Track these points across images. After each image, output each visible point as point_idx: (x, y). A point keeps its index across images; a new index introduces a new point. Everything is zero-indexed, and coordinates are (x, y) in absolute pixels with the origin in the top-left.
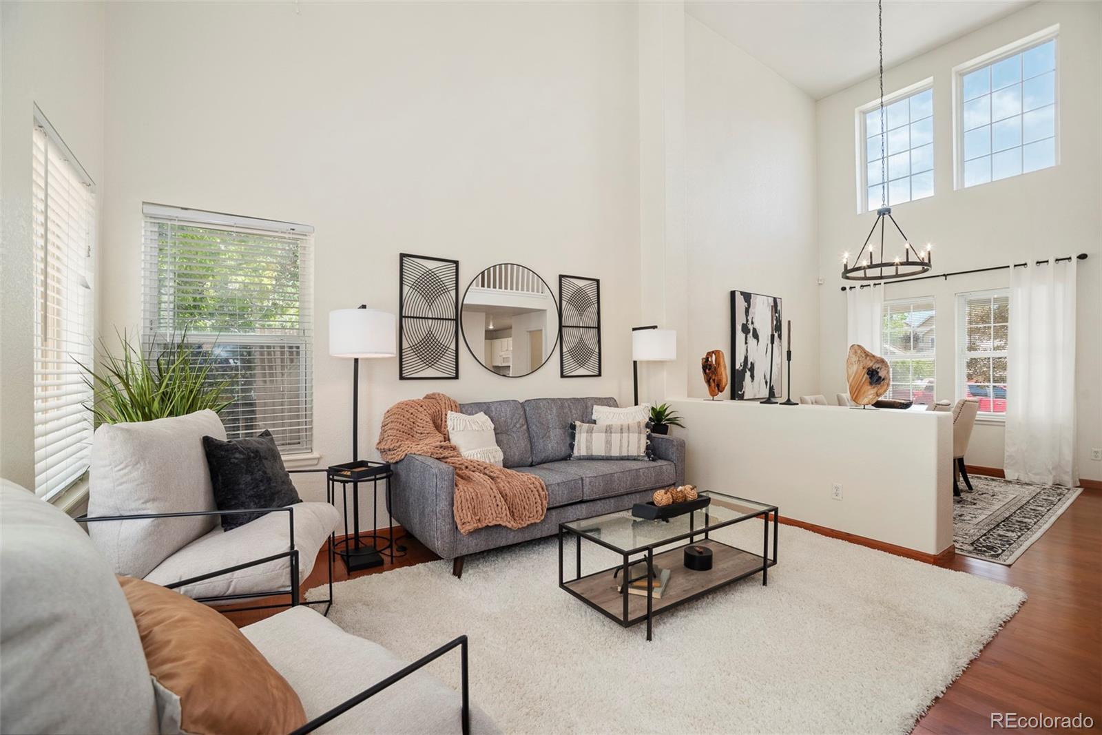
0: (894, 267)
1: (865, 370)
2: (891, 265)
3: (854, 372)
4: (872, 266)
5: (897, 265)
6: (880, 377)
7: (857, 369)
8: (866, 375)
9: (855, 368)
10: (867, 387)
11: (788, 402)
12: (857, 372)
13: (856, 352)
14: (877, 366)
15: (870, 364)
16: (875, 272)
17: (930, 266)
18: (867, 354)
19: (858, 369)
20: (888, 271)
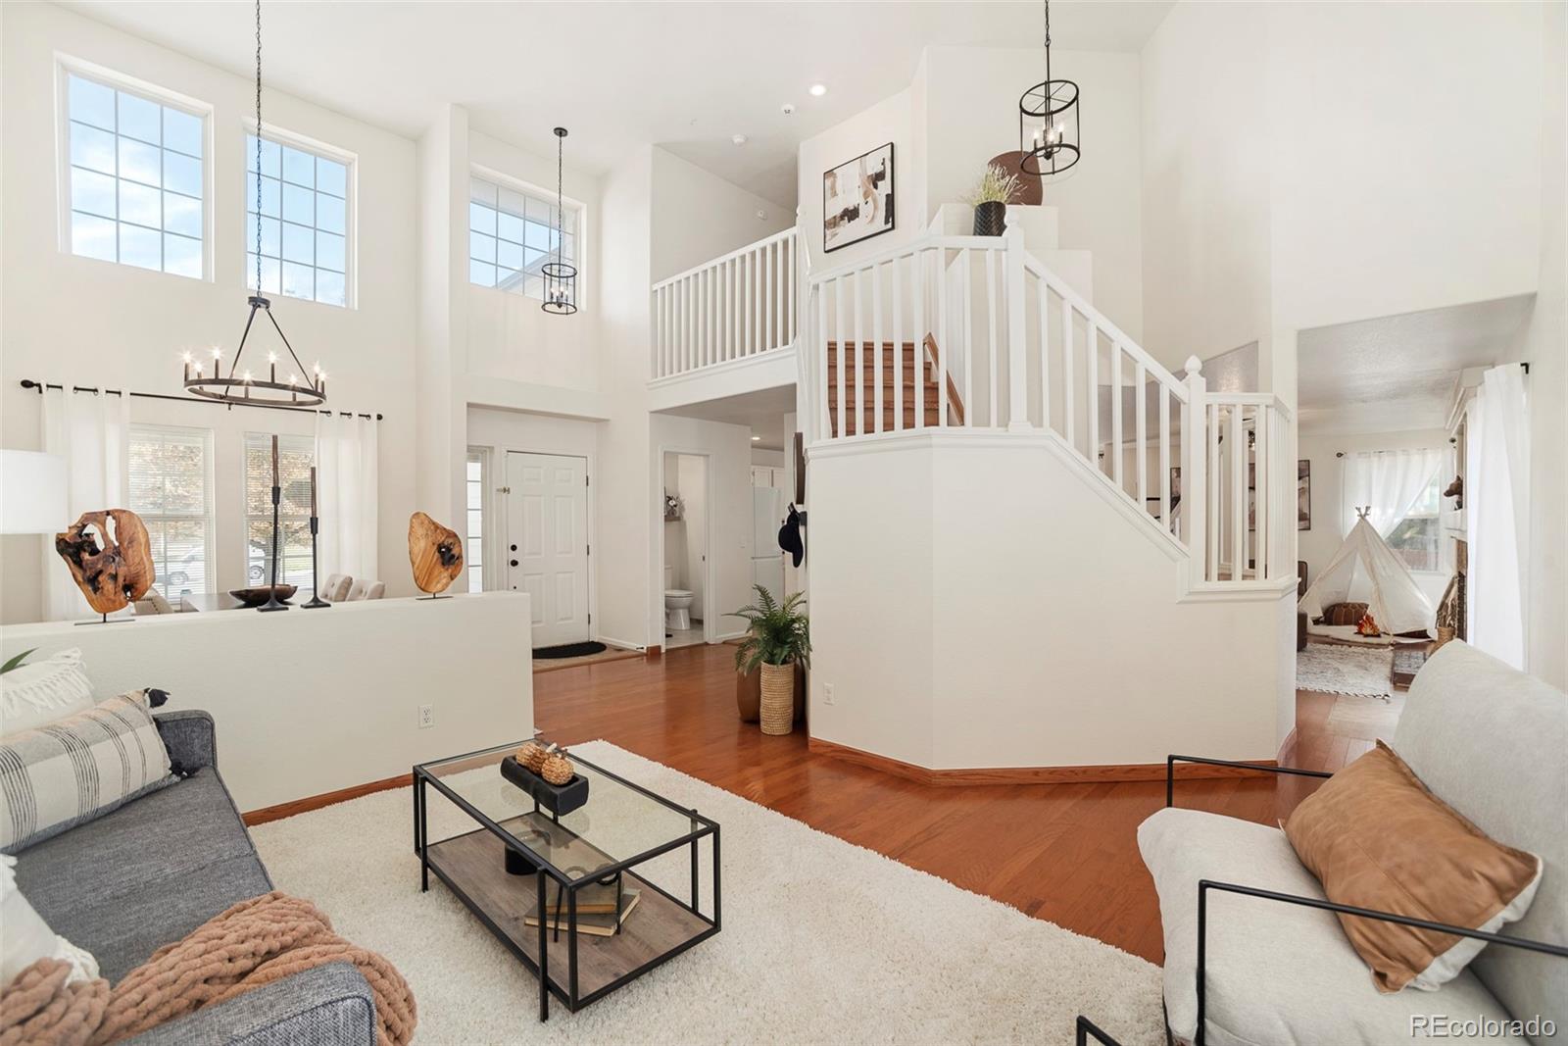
0: (243, 388)
1: (435, 547)
2: (240, 383)
3: (422, 549)
4: (216, 381)
5: (248, 384)
6: (453, 556)
7: (424, 545)
8: (437, 553)
9: (422, 544)
10: (439, 568)
11: (316, 603)
12: (425, 550)
13: (422, 523)
14: (450, 541)
15: (441, 539)
16: (220, 390)
17: (324, 398)
18: (437, 527)
19: (427, 544)
20: (236, 391)
